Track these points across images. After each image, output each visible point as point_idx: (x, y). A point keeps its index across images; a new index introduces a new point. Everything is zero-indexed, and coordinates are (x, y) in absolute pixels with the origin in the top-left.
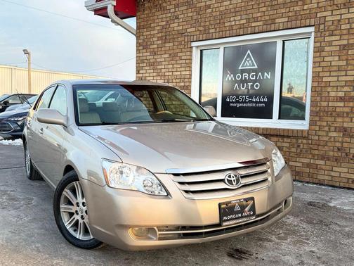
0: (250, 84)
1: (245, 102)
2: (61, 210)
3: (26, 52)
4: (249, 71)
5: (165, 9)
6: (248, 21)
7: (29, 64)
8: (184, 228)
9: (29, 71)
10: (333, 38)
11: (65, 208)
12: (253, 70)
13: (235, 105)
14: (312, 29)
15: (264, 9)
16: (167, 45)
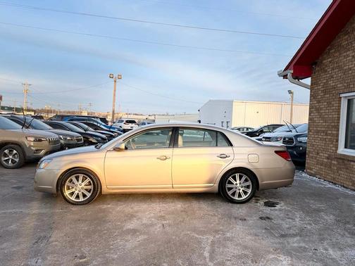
3: (290, 92)
5: (326, 71)
7: (292, 100)
9: (292, 105)
16: (326, 96)
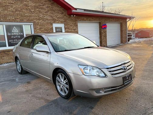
0: (17, 36)
1: (16, 41)
2: (57, 85)
4: (16, 33)
6: (15, 19)
8: (112, 87)
10: (38, 26)
11: (58, 84)
12: (17, 32)
13: (13, 42)
14: (33, 23)
15: (20, 16)
